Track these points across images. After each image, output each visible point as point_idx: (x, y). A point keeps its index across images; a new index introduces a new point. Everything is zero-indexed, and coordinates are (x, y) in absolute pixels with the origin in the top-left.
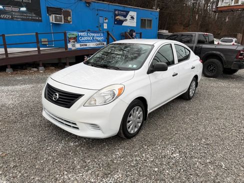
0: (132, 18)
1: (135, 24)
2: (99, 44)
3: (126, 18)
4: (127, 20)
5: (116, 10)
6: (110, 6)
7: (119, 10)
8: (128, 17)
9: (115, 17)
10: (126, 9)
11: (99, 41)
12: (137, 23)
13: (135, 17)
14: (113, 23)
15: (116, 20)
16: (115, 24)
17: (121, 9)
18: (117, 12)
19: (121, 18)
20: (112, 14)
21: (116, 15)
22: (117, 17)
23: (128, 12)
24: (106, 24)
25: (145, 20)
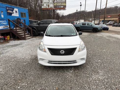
0: (16, 12)
1: (18, 15)
2: (5, 27)
3: (13, 12)
4: (14, 13)
5: (7, 7)
6: (3, 4)
7: (8, 7)
8: (14, 11)
9: (7, 11)
10: (12, 7)
11: (4, 25)
12: (19, 14)
13: (18, 11)
14: (7, 15)
15: (8, 13)
16: (8, 15)
17: (9, 6)
18: (7, 8)
19: (11, 12)
20: (5, 9)
21: (7, 10)
22: (8, 11)
23: (13, 9)
24: (3, 15)
25: (22, 13)
